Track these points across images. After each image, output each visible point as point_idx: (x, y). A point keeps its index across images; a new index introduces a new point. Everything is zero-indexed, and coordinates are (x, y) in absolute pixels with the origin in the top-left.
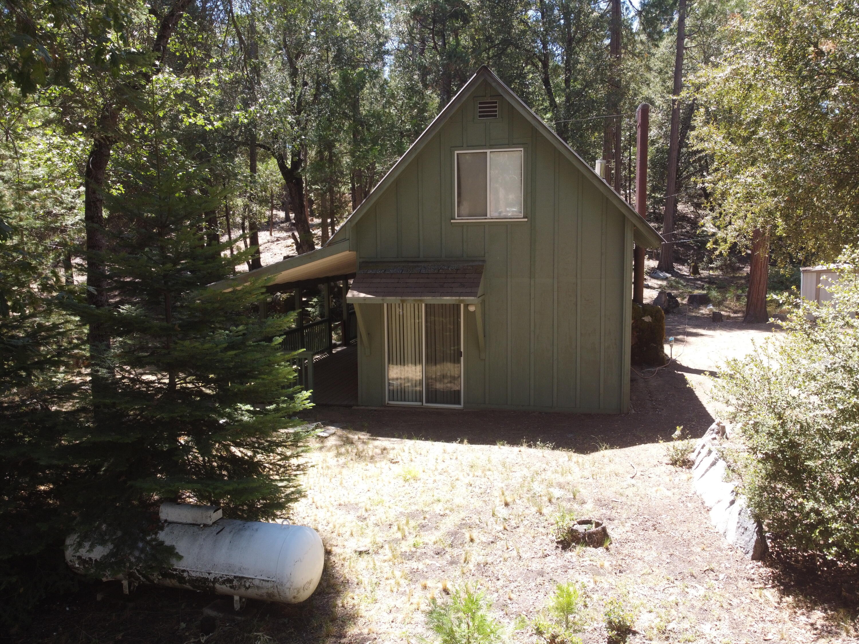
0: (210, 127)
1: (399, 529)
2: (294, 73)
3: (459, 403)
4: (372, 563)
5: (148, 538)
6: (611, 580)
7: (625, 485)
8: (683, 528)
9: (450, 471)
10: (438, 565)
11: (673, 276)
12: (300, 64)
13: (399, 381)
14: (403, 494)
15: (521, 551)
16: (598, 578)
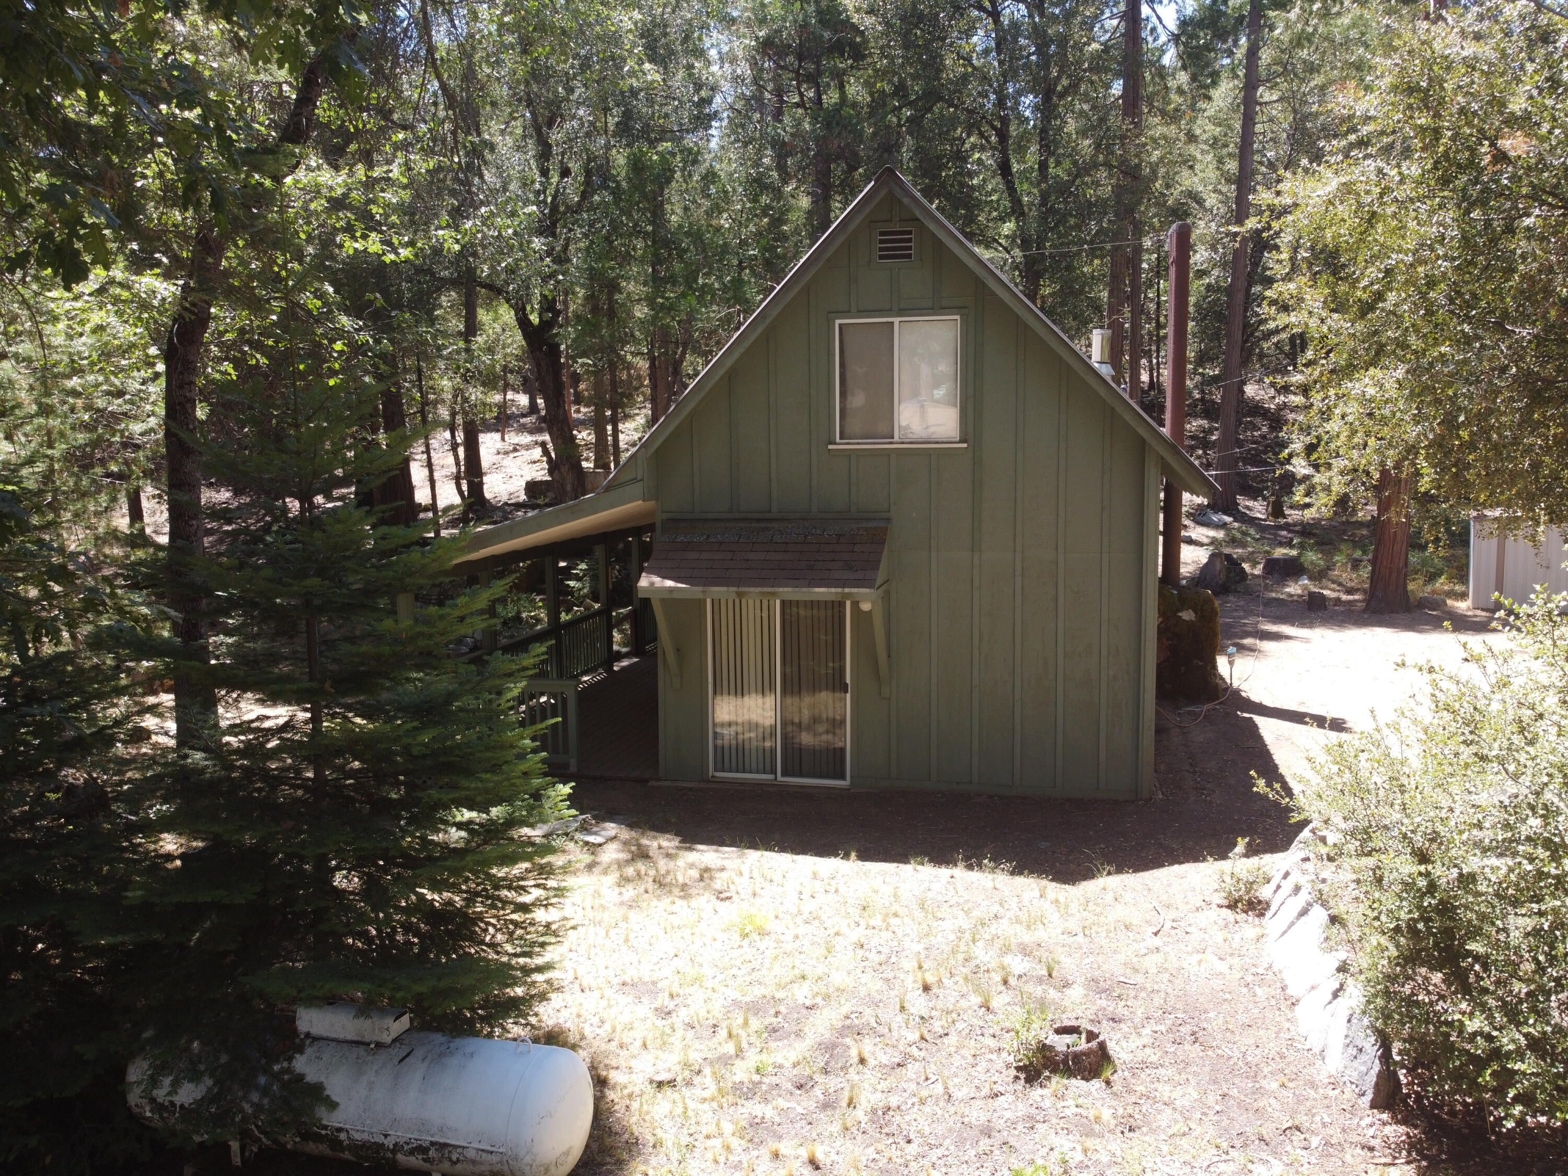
0: (392, 257)
1: (730, 1035)
2: (545, 152)
3: (842, 777)
4: (680, 1105)
5: (276, 1068)
6: (1113, 1147)
7: (1142, 948)
8: (1248, 1039)
9: (824, 917)
10: (800, 1110)
11: (1236, 520)
12: (555, 136)
13: (733, 729)
14: (738, 963)
15: (950, 1084)
16: (1090, 1143)
